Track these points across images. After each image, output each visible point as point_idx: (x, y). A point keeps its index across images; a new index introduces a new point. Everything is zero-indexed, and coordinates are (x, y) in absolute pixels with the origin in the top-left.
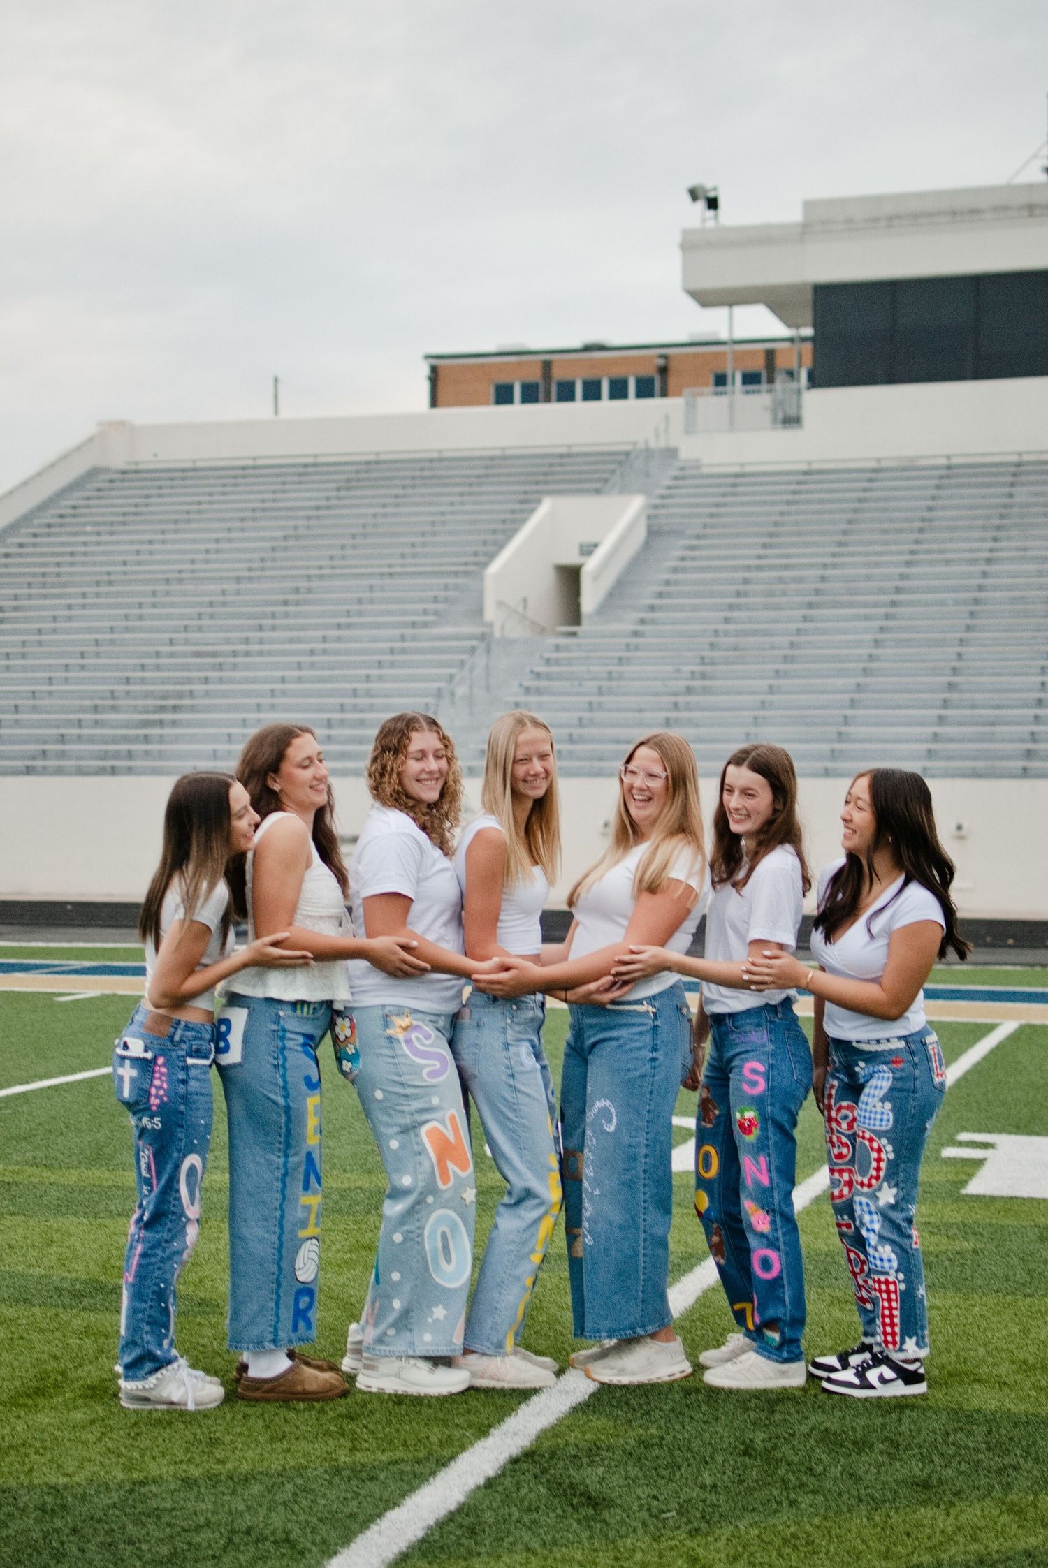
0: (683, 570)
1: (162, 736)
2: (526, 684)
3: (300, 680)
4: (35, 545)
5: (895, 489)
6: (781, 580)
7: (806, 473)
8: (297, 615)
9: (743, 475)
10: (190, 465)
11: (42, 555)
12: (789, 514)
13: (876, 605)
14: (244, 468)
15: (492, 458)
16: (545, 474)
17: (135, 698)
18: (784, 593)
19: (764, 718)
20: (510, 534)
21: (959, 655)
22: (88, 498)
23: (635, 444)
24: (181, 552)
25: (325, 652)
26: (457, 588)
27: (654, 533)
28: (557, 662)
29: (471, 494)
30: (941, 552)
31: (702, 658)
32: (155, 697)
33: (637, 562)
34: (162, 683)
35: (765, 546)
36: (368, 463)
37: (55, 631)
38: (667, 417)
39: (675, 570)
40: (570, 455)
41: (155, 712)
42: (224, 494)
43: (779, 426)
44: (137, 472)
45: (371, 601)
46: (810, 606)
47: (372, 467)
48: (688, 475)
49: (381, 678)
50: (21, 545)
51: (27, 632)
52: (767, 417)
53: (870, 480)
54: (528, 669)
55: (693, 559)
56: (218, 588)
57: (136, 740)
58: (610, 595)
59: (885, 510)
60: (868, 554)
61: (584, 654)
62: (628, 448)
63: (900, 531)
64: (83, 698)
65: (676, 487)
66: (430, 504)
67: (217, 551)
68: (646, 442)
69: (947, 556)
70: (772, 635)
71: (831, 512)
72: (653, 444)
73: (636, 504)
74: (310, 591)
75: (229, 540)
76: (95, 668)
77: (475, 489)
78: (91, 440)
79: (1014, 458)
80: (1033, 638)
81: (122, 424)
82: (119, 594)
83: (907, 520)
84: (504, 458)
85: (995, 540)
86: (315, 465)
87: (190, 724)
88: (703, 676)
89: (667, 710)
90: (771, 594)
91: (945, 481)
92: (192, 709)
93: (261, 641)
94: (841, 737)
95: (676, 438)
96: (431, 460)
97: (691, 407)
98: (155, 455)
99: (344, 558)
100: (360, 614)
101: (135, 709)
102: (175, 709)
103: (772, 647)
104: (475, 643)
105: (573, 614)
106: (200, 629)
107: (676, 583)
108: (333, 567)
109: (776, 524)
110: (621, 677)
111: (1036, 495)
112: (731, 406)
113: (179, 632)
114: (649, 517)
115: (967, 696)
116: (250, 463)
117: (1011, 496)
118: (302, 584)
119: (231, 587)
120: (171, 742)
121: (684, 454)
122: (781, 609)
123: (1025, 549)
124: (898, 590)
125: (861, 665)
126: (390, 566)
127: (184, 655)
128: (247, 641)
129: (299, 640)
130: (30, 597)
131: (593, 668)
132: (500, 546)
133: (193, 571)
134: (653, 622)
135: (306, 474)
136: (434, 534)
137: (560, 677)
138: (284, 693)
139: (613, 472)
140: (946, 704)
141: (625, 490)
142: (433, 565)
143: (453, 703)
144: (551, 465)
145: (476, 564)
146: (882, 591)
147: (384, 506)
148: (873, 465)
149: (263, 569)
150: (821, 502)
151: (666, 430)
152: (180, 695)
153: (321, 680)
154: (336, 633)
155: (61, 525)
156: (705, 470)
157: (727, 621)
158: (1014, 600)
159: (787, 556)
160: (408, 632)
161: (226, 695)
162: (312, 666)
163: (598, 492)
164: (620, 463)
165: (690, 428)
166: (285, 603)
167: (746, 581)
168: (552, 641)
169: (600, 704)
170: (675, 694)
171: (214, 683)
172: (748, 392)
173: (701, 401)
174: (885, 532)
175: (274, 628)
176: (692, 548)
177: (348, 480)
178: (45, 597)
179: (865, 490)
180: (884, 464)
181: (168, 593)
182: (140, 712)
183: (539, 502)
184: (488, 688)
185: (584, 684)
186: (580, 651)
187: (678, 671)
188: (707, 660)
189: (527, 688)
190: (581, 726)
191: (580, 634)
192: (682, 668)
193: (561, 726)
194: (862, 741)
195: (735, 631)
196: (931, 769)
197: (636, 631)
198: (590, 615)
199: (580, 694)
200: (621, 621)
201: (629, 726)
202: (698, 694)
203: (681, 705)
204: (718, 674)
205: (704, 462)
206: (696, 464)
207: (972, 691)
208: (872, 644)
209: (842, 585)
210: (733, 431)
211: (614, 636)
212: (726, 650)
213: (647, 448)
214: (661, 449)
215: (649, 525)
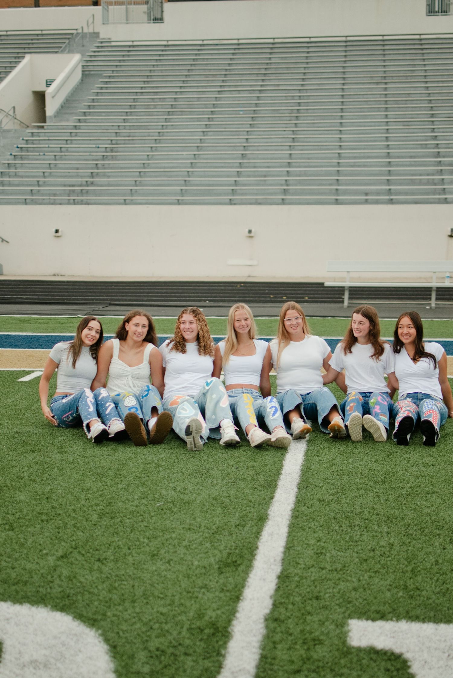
0: (102, 94)
2: (13, 154)
6: (154, 100)
7: (166, 46)
12: (157, 66)
16: (29, 44)
18: (155, 107)
19: (145, 172)
21: (247, 139)
23: (76, 29)
27: (86, 75)
28: (33, 142)
31: (112, 140)
33: (77, 90)
35: (145, 82)
38: (93, 15)
39: (97, 94)
40: (42, 35)
43: (152, 22)
46: (169, 113)
48: (103, 45)
52: (146, 16)
53: (199, 50)
54: (16, 146)
55: (105, 88)
58: (62, 107)
61: (47, 138)
62: (73, 32)
63: (214, 75)
65: (98, 52)
70: (149, 129)
72: (86, 30)
73: (76, 59)
80: (285, 131)
85: (263, 80)
88: (112, 150)
89: (92, 168)
90: (148, 107)
91: (237, 51)
94: (187, 183)
95: (98, 27)
97: (105, 11)
103: (149, 136)
105: (42, 116)
107: (98, 101)
110: (67, 151)
112: (127, 11)
115: (252, 161)
117: (270, 59)
121: (102, 35)
122: (153, 115)
124: (214, 106)
125: (197, 145)
131: (50, 146)
134: (85, 121)
137: (34, 150)
139: (65, 43)
140: (241, 165)
141: (71, 52)
144: (32, 39)
148: (200, 42)
151: (93, 22)
156: (114, 43)
157: (125, 121)
159: (157, 88)
165: (105, 22)
167: (135, 100)
168: (29, 131)
169: (56, 164)
170: (96, 160)
176: (106, 83)
179: (196, 55)
180: (205, 42)
183: (23, 58)
185: (46, 154)
186: (45, 136)
187: (98, 147)
188: (114, 142)
189: (15, 156)
190: (44, 177)
191: (45, 127)
192: (100, 146)
193: (34, 177)
194: (197, 185)
195: (130, 126)
196: (234, 199)
197: (76, 126)
198: (50, 117)
199: (44, 160)
200: (68, 120)
201: (71, 177)
202: (109, 160)
203: (99, 166)
204: (120, 149)
205: (113, 39)
206: (109, 40)
207: (254, 159)
208: (202, 134)
209: (185, 103)
210: (128, 23)
211: (63, 129)
212: (124, 137)
213: (83, 32)
214: (90, 33)
215: (83, 71)
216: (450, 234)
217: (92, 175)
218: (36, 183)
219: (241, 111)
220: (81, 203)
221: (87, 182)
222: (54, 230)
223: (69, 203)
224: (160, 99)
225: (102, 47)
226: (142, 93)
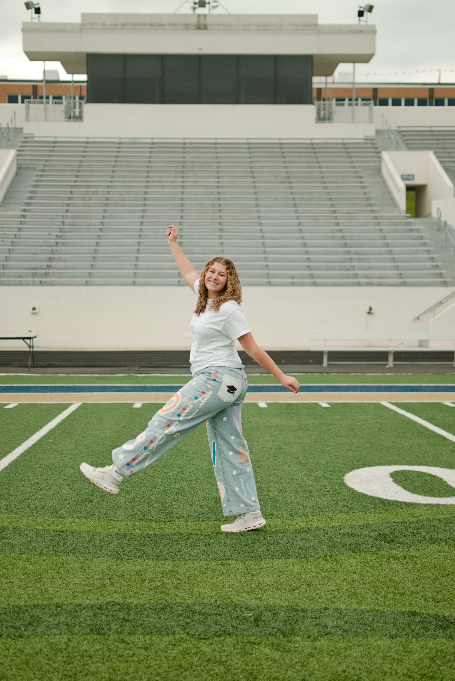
0: (39, 186)
5: (131, 152)
6: (88, 193)
7: (87, 143)
9: (57, 142)
12: (84, 161)
13: (135, 206)
18: (90, 199)
19: (98, 257)
27: (20, 168)
30: (159, 182)
31: (60, 229)
33: (14, 182)
35: (77, 176)
38: (15, 113)
39: (35, 186)
43: (71, 120)
46: (106, 205)
48: (28, 140)
52: (63, 115)
53: (118, 148)
55: (41, 181)
58: (5, 197)
59: (128, 162)
60: (125, 182)
63: (138, 172)
65: (24, 146)
68: (8, 124)
70: (91, 219)
71: (102, 161)
72: (10, 126)
73: (12, 153)
79: (182, 141)
80: (212, 222)
83: (140, 167)
85: (183, 177)
88: (62, 237)
89: (48, 253)
90: (84, 199)
91: (153, 150)
94: (137, 267)
95: (21, 123)
97: (28, 108)
103: (93, 224)
107: (37, 192)
109: (79, 166)
110: (20, 238)
111: (194, 157)
112: (45, 110)
114: (18, 160)
121: (25, 131)
122: (90, 206)
123: (196, 182)
124: (145, 199)
125: (138, 233)
131: (7, 233)
134: (29, 211)
146: (136, 199)
148: (118, 140)
150: (97, 156)
151: (15, 119)
156: (36, 139)
157: (67, 211)
158: (198, 205)
159: (87, 181)
165: (27, 119)
167: (71, 192)
169: (13, 250)
170: (50, 246)
172: (56, 103)
173: (32, 106)
174: (130, 171)
176: (41, 176)
179: (117, 152)
180: (122, 140)
185: (4, 240)
187: (50, 235)
188: (62, 230)
190: (7, 261)
192: (52, 233)
194: (146, 269)
195: (72, 216)
197: (23, 215)
200: (14, 210)
201: (31, 261)
202: (62, 246)
203: (55, 251)
204: (68, 237)
205: (36, 135)
206: (32, 136)
207: (191, 246)
208: (140, 224)
209: (118, 196)
210: (46, 121)
211: (11, 218)
212: (70, 225)
213: (8, 128)
214: (13, 128)
215: (17, 164)
216: (368, 310)
217: (50, 259)
219: (170, 204)
220: (47, 284)
221: (47, 265)
222: (31, 308)
223: (34, 284)
224: (93, 192)
225: (27, 142)
226: (75, 186)
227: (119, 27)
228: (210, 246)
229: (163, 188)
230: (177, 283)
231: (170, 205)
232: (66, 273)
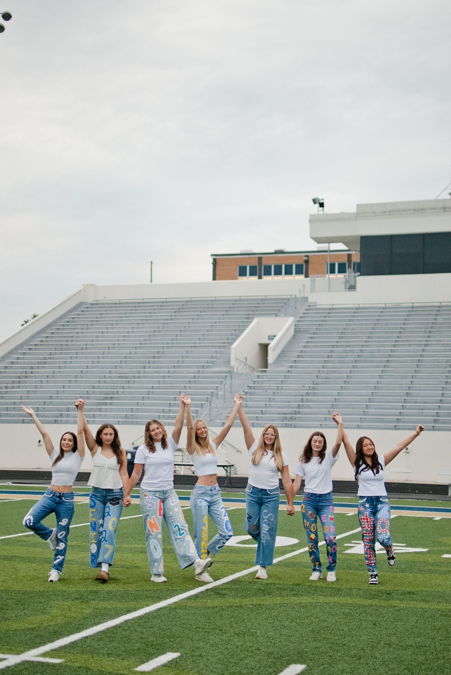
0: (308, 347)
1: (106, 409)
3: (159, 388)
4: (58, 333)
5: (392, 316)
6: (345, 352)
7: (357, 309)
8: (158, 362)
9: (333, 309)
10: (118, 301)
11: (60, 337)
12: (350, 325)
13: (381, 362)
14: (139, 303)
15: (236, 301)
16: (256, 307)
17: (96, 394)
18: (346, 357)
19: (336, 405)
20: (242, 331)
21: (412, 382)
22: (79, 315)
23: (291, 295)
24: (115, 337)
25: (169, 377)
26: (220, 352)
27: (297, 331)
28: (258, 383)
29: (227, 315)
30: (408, 341)
31: (314, 381)
32: (104, 394)
33: (290, 343)
34: (107, 389)
35: (340, 338)
36: (187, 301)
37: (65, 367)
38: (304, 285)
39: (305, 346)
40: (266, 300)
41: (103, 400)
42: (131, 313)
43: (347, 290)
44: (97, 304)
45: (187, 357)
46: (356, 361)
47: (189, 303)
48: (311, 308)
49: (190, 387)
50: (53, 333)
51: (55, 368)
52: (343, 286)
53: (382, 312)
54: (247, 385)
55: (312, 342)
56: (129, 351)
57: (96, 410)
58: (279, 356)
59: (387, 324)
60: (379, 342)
61: (268, 380)
62: (289, 297)
63: (392, 332)
64: (76, 394)
65: (307, 313)
66: (211, 319)
67: (128, 336)
68: (296, 295)
69: (411, 343)
70: (341, 373)
71: (365, 324)
72: (298, 296)
73: (290, 320)
74: (163, 353)
75: (133, 332)
76: (81, 382)
77: (228, 313)
78: (80, 291)
79: (438, 304)
80: (440, 376)
81: (92, 285)
82: (90, 353)
83: (396, 328)
84: (240, 300)
85: (428, 336)
86: (167, 302)
87: (116, 404)
88: (314, 389)
89: (299, 402)
90: (341, 357)
91: (411, 313)
92: (118, 398)
93: (144, 373)
94: (364, 413)
95: (307, 294)
96: (212, 301)
97: (313, 281)
98: (105, 298)
99: (177, 340)
100: (183, 362)
101: (96, 398)
102: (111, 398)
103: (341, 378)
104: (226, 375)
105: (265, 364)
106: (121, 367)
107: (305, 352)
108: (172, 343)
109: (345, 329)
110: (282, 389)
111: (446, 319)
112: (329, 282)
113: (113, 368)
114: (295, 325)
115: (413, 398)
116: (141, 301)
117: (436, 319)
118: (161, 350)
119: (133, 351)
120: (110, 412)
121: (310, 300)
122: (344, 363)
123: (440, 341)
124: (390, 356)
125: (374, 385)
126: (195, 343)
127: (115, 377)
128: (139, 372)
129: (159, 372)
130: (56, 354)
131: (271, 385)
132: (238, 336)
133: (119, 344)
134: (295, 367)
135: (163, 306)
136: (212, 331)
137: (259, 388)
138: (153, 393)
139: (283, 306)
140: (405, 401)
141: (286, 315)
142: (211, 343)
143: (217, 398)
144: (258, 304)
145: (228, 343)
147: (193, 319)
148: (383, 306)
149: (146, 344)
150: (362, 320)
151: (304, 290)
152: (113, 393)
153: (167, 388)
154: (174, 369)
155: (68, 325)
156: (318, 307)
157: (323, 367)
158: (434, 361)
159: (348, 342)
160: (201, 370)
161: (131, 393)
162: (164, 382)
163: (276, 315)
164: (285, 303)
165: (313, 290)
166: (154, 357)
167: (332, 351)
168: (257, 374)
169: (274, 399)
170: (301, 396)
171: (127, 389)
173: (316, 278)
174: (386, 332)
175: (149, 367)
176: (312, 338)
177: (179, 309)
178: (62, 354)
179: (379, 316)
180: (388, 305)
181: (109, 353)
182: (98, 400)
183: (253, 318)
184: (231, 392)
185: (268, 391)
186: (267, 378)
188: (315, 383)
189: (246, 392)
190: (266, 407)
191: (267, 371)
192: (305, 385)
193: (258, 407)
194: (372, 415)
195: (327, 371)
196: (398, 426)
197: (289, 371)
198: (271, 364)
199: (266, 395)
200: (283, 366)
201: (284, 408)
202: (311, 396)
203: (304, 400)
204: (319, 388)
205: (318, 303)
206: (315, 304)
207: (416, 396)
208: (379, 377)
209: (369, 354)
210: (329, 291)
211: (280, 373)
212: (323, 379)
213: (296, 298)
214: (301, 298)
215: (295, 329)
217: (299, 406)
218: (261, 412)
220: (291, 426)
221: (295, 411)
224: (350, 350)
225: (310, 310)
226: (337, 346)
227: (387, 213)
228: (432, 396)
229: (410, 347)
230: (394, 427)
231: (410, 361)
232: (308, 417)
